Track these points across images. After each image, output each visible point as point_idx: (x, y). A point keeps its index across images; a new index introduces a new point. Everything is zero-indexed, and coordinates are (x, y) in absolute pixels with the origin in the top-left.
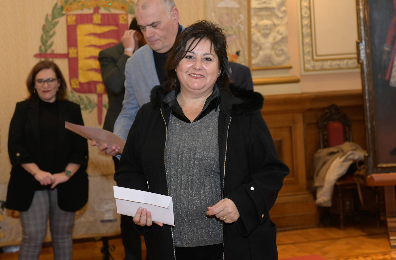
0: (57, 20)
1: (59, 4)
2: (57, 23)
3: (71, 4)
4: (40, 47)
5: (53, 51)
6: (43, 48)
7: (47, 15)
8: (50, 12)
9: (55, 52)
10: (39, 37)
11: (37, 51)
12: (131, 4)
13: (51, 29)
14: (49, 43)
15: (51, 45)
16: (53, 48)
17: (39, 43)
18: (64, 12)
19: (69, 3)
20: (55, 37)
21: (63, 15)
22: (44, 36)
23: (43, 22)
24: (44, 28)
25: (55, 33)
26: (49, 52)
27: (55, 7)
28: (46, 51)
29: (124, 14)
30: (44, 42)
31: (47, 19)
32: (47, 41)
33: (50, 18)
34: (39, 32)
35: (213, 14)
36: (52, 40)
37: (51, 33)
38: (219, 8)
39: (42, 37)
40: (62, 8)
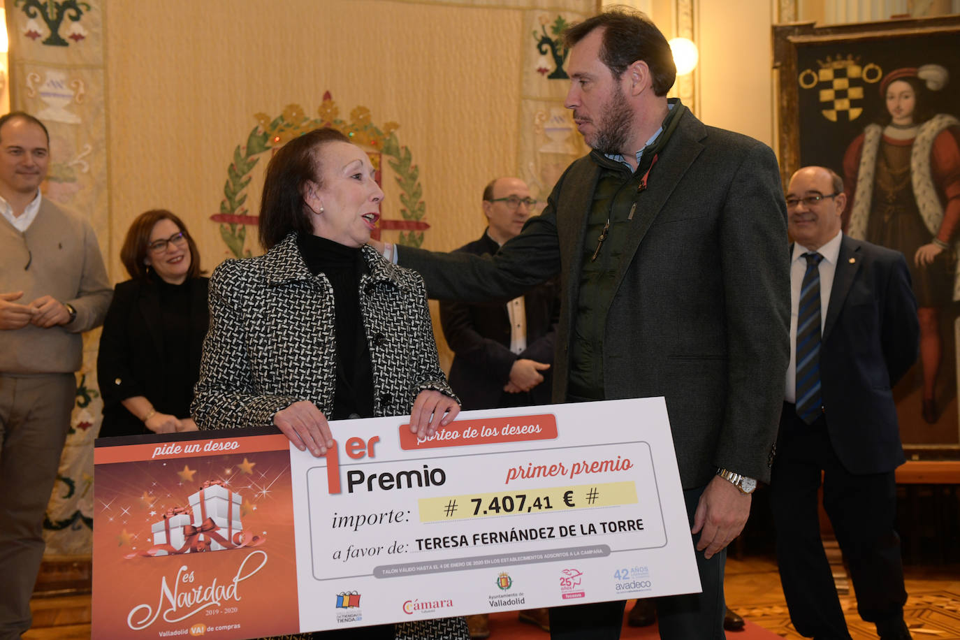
0: (255, 157)
1: (261, 129)
2: (255, 162)
3: (282, 130)
4: (223, 203)
5: (247, 211)
6: (227, 204)
7: (239, 147)
8: (244, 143)
9: (249, 214)
10: (223, 184)
11: (217, 211)
12: (388, 138)
13: (244, 173)
14: (238, 197)
15: (242, 201)
16: (246, 205)
17: (220, 196)
18: (269, 144)
19: (278, 128)
20: (250, 185)
21: (268, 148)
22: (231, 184)
23: (230, 159)
24: (232, 169)
25: (250, 179)
26: (238, 212)
27: (253, 134)
28: (233, 210)
29: (376, 154)
30: (230, 194)
31: (237, 154)
32: (235, 194)
33: (243, 153)
34: (224, 176)
35: (531, 164)
36: (244, 191)
37: (244, 179)
38: (542, 154)
39: (227, 186)
40: (266, 136)
